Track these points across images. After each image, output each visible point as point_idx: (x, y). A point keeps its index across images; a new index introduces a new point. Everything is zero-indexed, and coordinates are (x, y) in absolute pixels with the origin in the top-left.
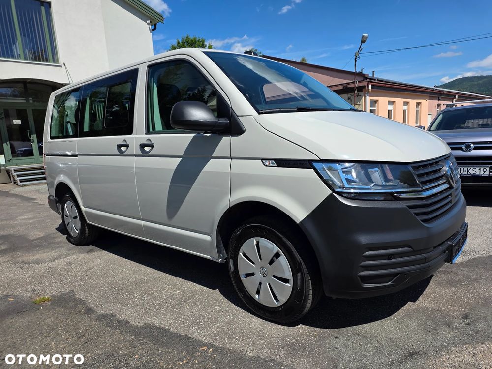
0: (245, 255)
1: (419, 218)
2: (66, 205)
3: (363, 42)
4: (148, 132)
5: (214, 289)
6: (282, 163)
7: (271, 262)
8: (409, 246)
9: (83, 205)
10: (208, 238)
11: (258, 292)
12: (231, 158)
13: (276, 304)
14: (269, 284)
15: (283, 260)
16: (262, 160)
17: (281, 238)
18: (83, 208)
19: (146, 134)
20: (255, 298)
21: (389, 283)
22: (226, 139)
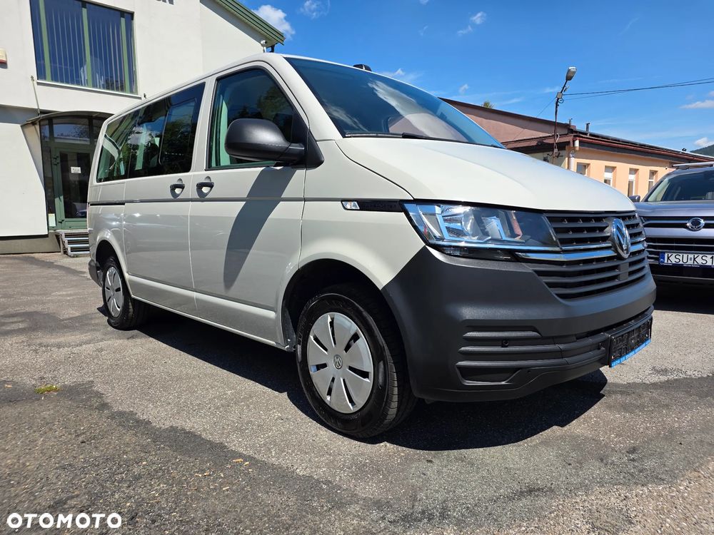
0: (316, 339)
1: (554, 291)
2: (108, 273)
3: (569, 78)
4: (209, 167)
5: (281, 392)
6: (366, 205)
7: (347, 348)
8: (535, 330)
9: (127, 272)
10: (272, 314)
11: (329, 393)
12: (305, 200)
13: (352, 409)
14: (344, 380)
15: (362, 343)
16: (343, 200)
17: (360, 313)
18: (127, 276)
19: (206, 170)
20: (326, 401)
21: (503, 383)
22: (300, 173)
